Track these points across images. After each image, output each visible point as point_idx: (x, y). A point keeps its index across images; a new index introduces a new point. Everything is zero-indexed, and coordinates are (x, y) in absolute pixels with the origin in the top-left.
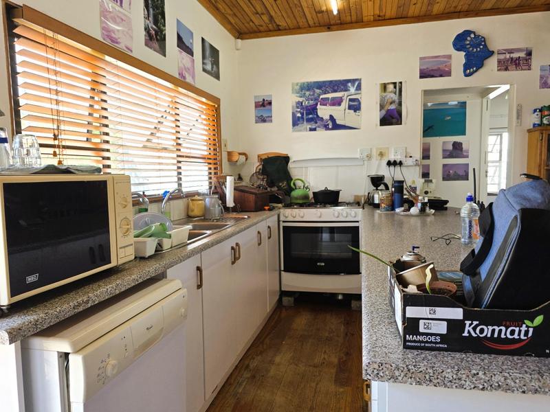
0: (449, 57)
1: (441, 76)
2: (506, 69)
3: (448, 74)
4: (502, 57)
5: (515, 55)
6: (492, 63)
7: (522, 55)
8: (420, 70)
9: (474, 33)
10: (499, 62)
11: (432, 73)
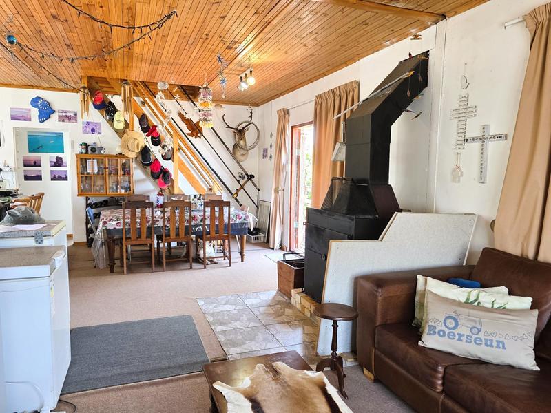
0: (30, 110)
1: (25, 120)
2: (63, 121)
3: (30, 120)
4: (61, 114)
5: (68, 114)
6: (54, 117)
7: (72, 114)
8: (11, 115)
9: (43, 99)
10: (59, 116)
11: (18, 118)
